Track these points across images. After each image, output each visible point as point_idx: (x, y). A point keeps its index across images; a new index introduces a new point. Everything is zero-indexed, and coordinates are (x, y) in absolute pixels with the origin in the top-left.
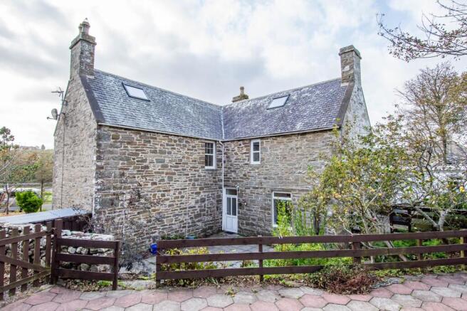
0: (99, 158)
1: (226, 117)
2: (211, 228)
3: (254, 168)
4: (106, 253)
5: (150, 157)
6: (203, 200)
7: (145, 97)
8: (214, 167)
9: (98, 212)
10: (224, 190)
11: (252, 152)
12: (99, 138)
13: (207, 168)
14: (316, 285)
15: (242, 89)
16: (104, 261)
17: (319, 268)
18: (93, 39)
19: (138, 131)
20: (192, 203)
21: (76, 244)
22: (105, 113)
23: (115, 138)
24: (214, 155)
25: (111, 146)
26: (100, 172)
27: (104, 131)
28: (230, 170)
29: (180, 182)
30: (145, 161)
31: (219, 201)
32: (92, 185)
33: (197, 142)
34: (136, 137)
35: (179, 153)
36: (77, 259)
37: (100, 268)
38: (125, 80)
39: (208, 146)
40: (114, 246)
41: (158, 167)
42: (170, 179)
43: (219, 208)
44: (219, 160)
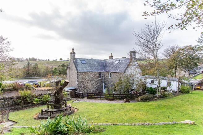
0: (77, 78)
1: (105, 64)
2: (100, 92)
3: (110, 79)
4: (81, 94)
5: (86, 77)
6: (98, 86)
7: (85, 63)
8: (101, 78)
9: (78, 88)
10: (104, 83)
11: (109, 75)
12: (77, 75)
13: (99, 78)
14: (107, 100)
15: (111, 54)
16: (81, 95)
17: (107, 98)
18: (75, 52)
19: (84, 72)
20: (96, 87)
21: (77, 93)
22: (78, 69)
23: (80, 74)
24: (101, 75)
25: (80, 76)
26: (78, 81)
27: (78, 73)
28: (105, 79)
29: (93, 82)
30: (85, 78)
31: (102, 86)
32: (76, 83)
33: (97, 73)
34: (84, 74)
35: (93, 76)
36: (78, 95)
37: (81, 96)
38: (81, 59)
39: (100, 73)
40: (82, 93)
41: (88, 79)
42: (91, 81)
43: (102, 88)
44: (102, 76)
